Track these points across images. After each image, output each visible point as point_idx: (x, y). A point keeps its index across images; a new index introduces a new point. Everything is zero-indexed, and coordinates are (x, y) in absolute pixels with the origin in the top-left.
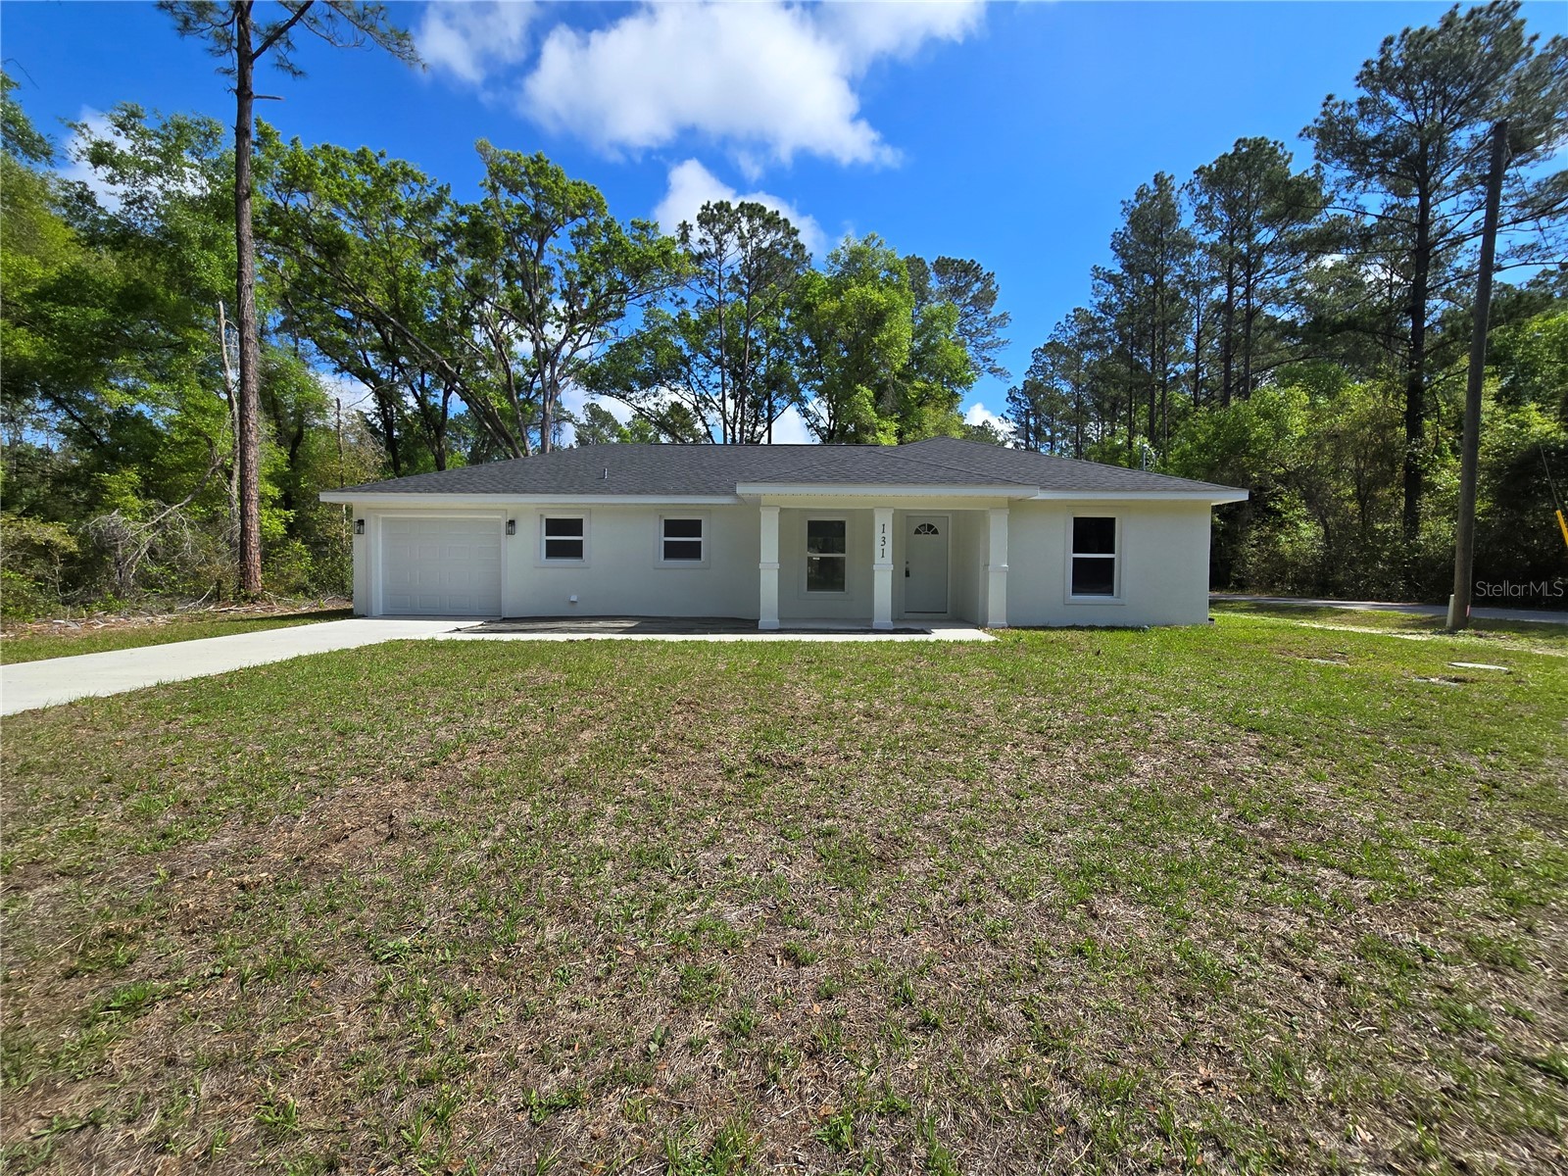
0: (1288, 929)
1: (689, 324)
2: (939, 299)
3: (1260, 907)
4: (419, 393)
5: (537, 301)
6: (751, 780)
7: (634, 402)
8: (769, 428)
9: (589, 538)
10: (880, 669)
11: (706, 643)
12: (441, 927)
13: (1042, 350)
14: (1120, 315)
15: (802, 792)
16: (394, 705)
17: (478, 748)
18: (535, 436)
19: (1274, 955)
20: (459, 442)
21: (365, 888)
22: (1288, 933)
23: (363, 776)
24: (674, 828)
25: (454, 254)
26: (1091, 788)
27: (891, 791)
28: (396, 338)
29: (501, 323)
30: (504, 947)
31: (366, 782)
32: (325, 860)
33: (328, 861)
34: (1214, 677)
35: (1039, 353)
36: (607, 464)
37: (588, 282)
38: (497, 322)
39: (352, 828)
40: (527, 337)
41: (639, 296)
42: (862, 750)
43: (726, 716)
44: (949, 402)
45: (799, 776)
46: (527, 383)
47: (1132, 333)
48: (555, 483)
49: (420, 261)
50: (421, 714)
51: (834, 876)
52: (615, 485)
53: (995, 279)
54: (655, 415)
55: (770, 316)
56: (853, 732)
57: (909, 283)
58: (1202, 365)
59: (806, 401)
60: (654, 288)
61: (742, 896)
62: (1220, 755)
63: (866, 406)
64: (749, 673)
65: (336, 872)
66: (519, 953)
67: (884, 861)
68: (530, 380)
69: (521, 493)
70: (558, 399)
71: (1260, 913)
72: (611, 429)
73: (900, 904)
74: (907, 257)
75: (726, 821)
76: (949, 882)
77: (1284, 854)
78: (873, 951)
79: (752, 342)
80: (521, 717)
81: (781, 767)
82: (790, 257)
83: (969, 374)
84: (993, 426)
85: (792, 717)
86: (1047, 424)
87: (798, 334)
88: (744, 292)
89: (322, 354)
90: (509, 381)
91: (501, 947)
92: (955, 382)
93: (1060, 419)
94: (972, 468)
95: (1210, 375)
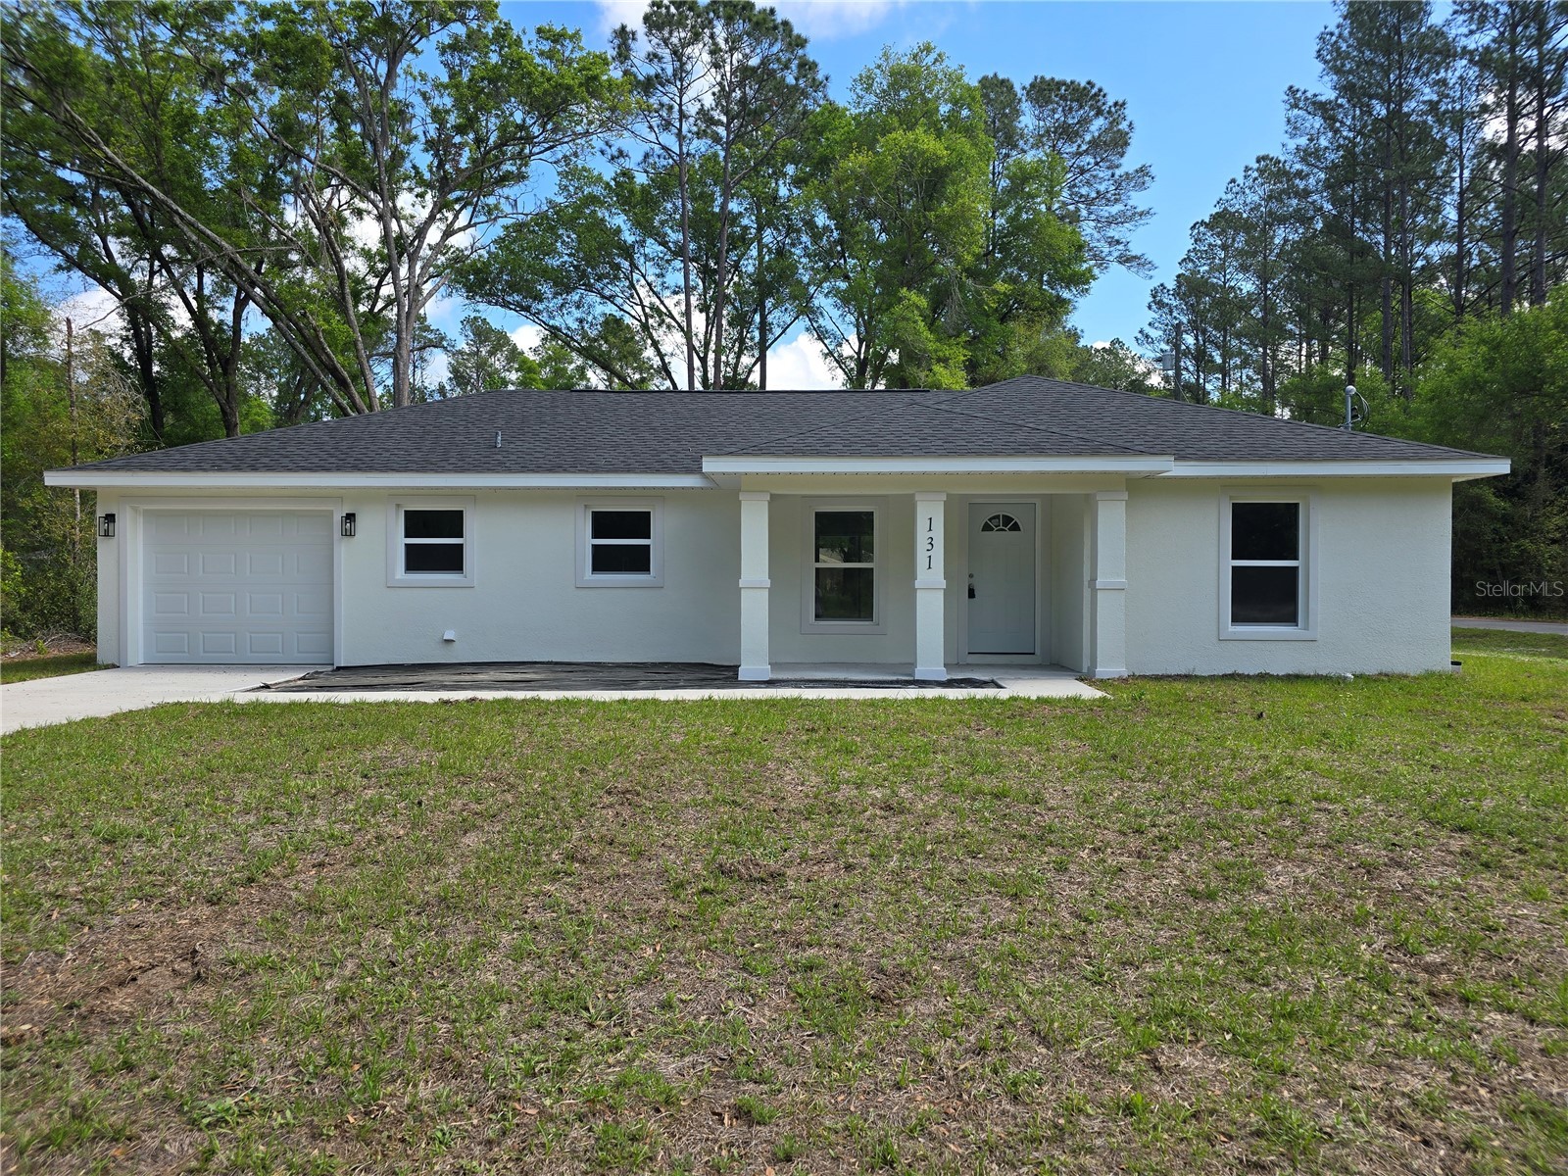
0: (1419, 1086)
1: (632, 192)
2: (1036, 146)
3: (1388, 1060)
4: (194, 304)
5: (386, 155)
6: (708, 898)
7: (544, 317)
8: (762, 359)
9: (475, 538)
10: (916, 740)
11: (655, 702)
12: (277, 1086)
13: (1207, 225)
14: (1335, 166)
15: (776, 912)
16: (182, 800)
17: (312, 859)
18: (382, 371)
19: (1390, 1117)
20: (258, 379)
21: (169, 1041)
22: (1418, 1092)
23: (149, 899)
24: (595, 962)
25: (254, 83)
26: (1195, 909)
27: (905, 911)
28: (157, 214)
29: (327, 193)
30: (364, 1107)
31: (153, 906)
32: (108, 1008)
33: (114, 1008)
34: (1431, 753)
35: (1202, 229)
36: (501, 423)
37: (468, 124)
38: (321, 189)
39: (140, 968)
40: (369, 213)
41: (551, 147)
42: (872, 856)
43: (677, 810)
44: (1050, 313)
45: (776, 892)
46: (371, 287)
47: (1353, 196)
48: (419, 455)
49: (195, 92)
50: (223, 812)
51: (811, 1020)
52: (514, 457)
53: (1126, 112)
54: (578, 338)
55: (764, 176)
56: (861, 831)
57: (986, 122)
58: (1470, 246)
59: (821, 313)
60: (574, 133)
61: (684, 1045)
62: (1399, 865)
63: (915, 322)
64: (717, 747)
65: (127, 1021)
66: (384, 1113)
67: (882, 1001)
68: (374, 281)
69: (365, 471)
70: (422, 312)
71: (1388, 1067)
72: (507, 358)
73: (897, 1054)
74: (984, 81)
75: (669, 951)
76: (967, 1027)
77: (1447, 994)
78: (852, 1109)
79: (734, 219)
80: (374, 815)
81: (752, 879)
82: (794, 82)
83: (1085, 266)
84: (1128, 349)
85: (775, 810)
86: (1216, 344)
87: (808, 206)
88: (721, 139)
89: (35, 241)
90: (342, 285)
91: (360, 1106)
92: (1062, 280)
93: (1238, 336)
94: (1071, 428)
95: (1484, 261)
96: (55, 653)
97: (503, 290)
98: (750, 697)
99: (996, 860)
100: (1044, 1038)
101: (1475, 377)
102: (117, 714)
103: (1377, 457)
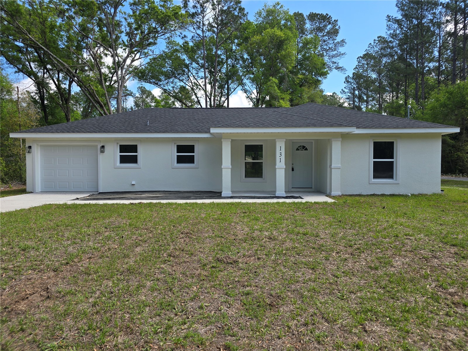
0: (454, 337)
1: (188, 48)
2: (310, 33)
3: (443, 327)
4: (57, 82)
5: (114, 37)
6: (214, 269)
7: (162, 86)
8: (228, 99)
9: (141, 153)
10: (277, 216)
11: (196, 203)
12: (71, 337)
13: (362, 58)
14: (401, 39)
15: (236, 274)
16: (48, 236)
17: (88, 256)
18: (114, 103)
20: (77, 105)
21: (37, 321)
22: (454, 339)
23: (34, 270)
24: (177, 292)
25: (74, 15)
26: (371, 273)
27: (278, 274)
28: (45, 56)
29: (97, 48)
30: (100, 345)
31: (35, 272)
32: (18, 308)
33: (20, 309)
34: (439, 219)
35: (360, 59)
36: (149, 118)
37: (139, 28)
38: (94, 48)
39: (30, 294)
40: (109, 55)
41: (164, 34)
42: (266, 255)
43: (204, 239)
44: (315, 84)
45: (236, 267)
46: (110, 77)
47: (407, 48)
48: (124, 128)
49: (56, 18)
50: (61, 240)
51: (249, 313)
52: (153, 128)
53: (338, 23)
54: (172, 92)
55: (228, 43)
56: (262, 246)
57: (295, 26)
58: (442, 63)
59: (246, 85)
60: (171, 30)
61: (207, 322)
62: (435, 257)
63: (274, 87)
64: (216, 218)
65: (23, 313)
66: (106, 348)
67: (272, 306)
68: (111, 76)
69: (107, 133)
70: (125, 85)
71: (443, 330)
72: (151, 99)
73: (278, 325)
74: (295, 13)
75: (201, 288)
76: (301, 316)
77: (458, 303)
78: (264, 346)
79: (219, 56)
80: (108, 241)
81: (228, 263)
82: (237, 14)
83: (325, 70)
84: (338, 95)
85: (234, 239)
86: (364, 94)
87: (241, 52)
88: (215, 32)
89: (9, 64)
90: (101, 77)
91: (98, 345)
92: (319, 74)
93: (371, 91)
94: (323, 119)
95: (446, 68)
96: (15, 188)
97: (149, 78)
98: (225, 202)
99: (306, 256)
100: (327, 320)
101: (445, 102)
102: (31, 208)
103: (418, 127)
